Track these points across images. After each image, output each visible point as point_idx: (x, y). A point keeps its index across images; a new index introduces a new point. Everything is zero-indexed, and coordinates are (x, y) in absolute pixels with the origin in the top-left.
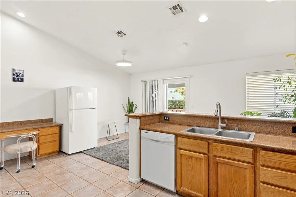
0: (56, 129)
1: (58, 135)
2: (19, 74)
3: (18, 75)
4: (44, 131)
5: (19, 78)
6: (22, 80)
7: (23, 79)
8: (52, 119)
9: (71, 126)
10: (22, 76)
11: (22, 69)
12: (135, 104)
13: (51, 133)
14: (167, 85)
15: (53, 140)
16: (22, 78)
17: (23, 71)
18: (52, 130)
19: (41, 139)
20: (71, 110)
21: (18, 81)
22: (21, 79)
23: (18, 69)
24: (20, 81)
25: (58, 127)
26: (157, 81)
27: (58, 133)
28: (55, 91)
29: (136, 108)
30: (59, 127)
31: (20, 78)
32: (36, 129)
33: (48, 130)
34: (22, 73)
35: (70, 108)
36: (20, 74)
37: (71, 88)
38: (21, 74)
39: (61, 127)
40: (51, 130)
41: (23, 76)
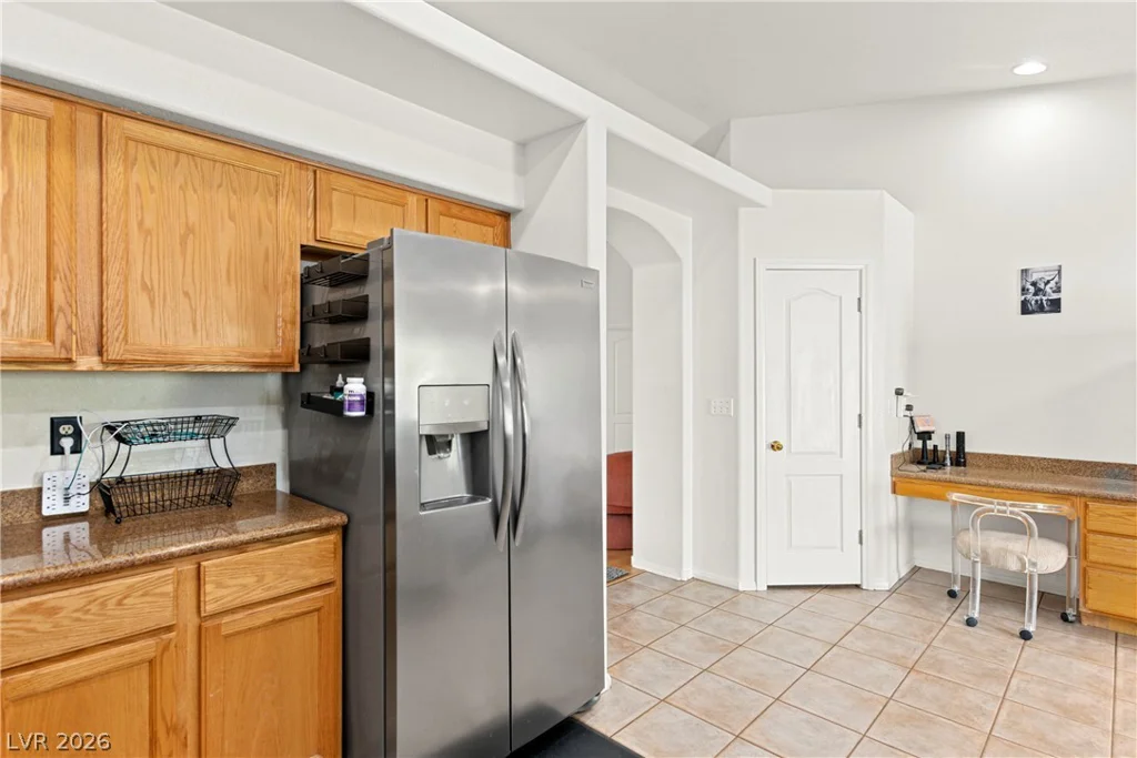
2: (1042, 286)
3: (1040, 290)
5: (1041, 300)
6: (1055, 306)
7: (1059, 299)
10: (1054, 292)
11: (1055, 265)
16: (1055, 296)
17: (1059, 271)
19: (1094, 543)
21: (1041, 309)
23: (1040, 266)
24: (1047, 308)
31: (1047, 300)
34: (1056, 279)
36: (1048, 282)
38: (1052, 284)
41: (1058, 290)
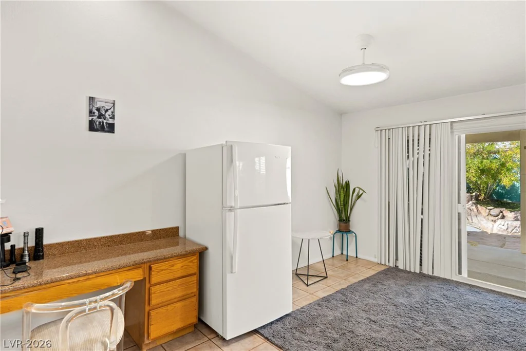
0: (191, 262)
1: (195, 279)
2: (103, 112)
3: (102, 115)
4: (162, 270)
5: (103, 122)
6: (111, 128)
7: (114, 124)
8: (177, 228)
9: (232, 258)
10: (111, 118)
11: (111, 99)
12: (357, 187)
13: (179, 275)
14: (463, 137)
15: (184, 293)
16: (111, 121)
17: (114, 104)
18: (181, 265)
19: (154, 293)
20: (231, 209)
21: (102, 129)
22: (109, 124)
23: (103, 98)
24: (106, 129)
25: (195, 257)
26: (428, 127)
27: (194, 274)
28: (185, 155)
29: (359, 197)
30: (198, 254)
31: (107, 123)
32: (143, 265)
33: (173, 266)
34: (112, 109)
35: (228, 204)
36: (107, 111)
37: (232, 146)
38: (109, 112)
39: (201, 254)
40: (179, 267)
41: (113, 117)
